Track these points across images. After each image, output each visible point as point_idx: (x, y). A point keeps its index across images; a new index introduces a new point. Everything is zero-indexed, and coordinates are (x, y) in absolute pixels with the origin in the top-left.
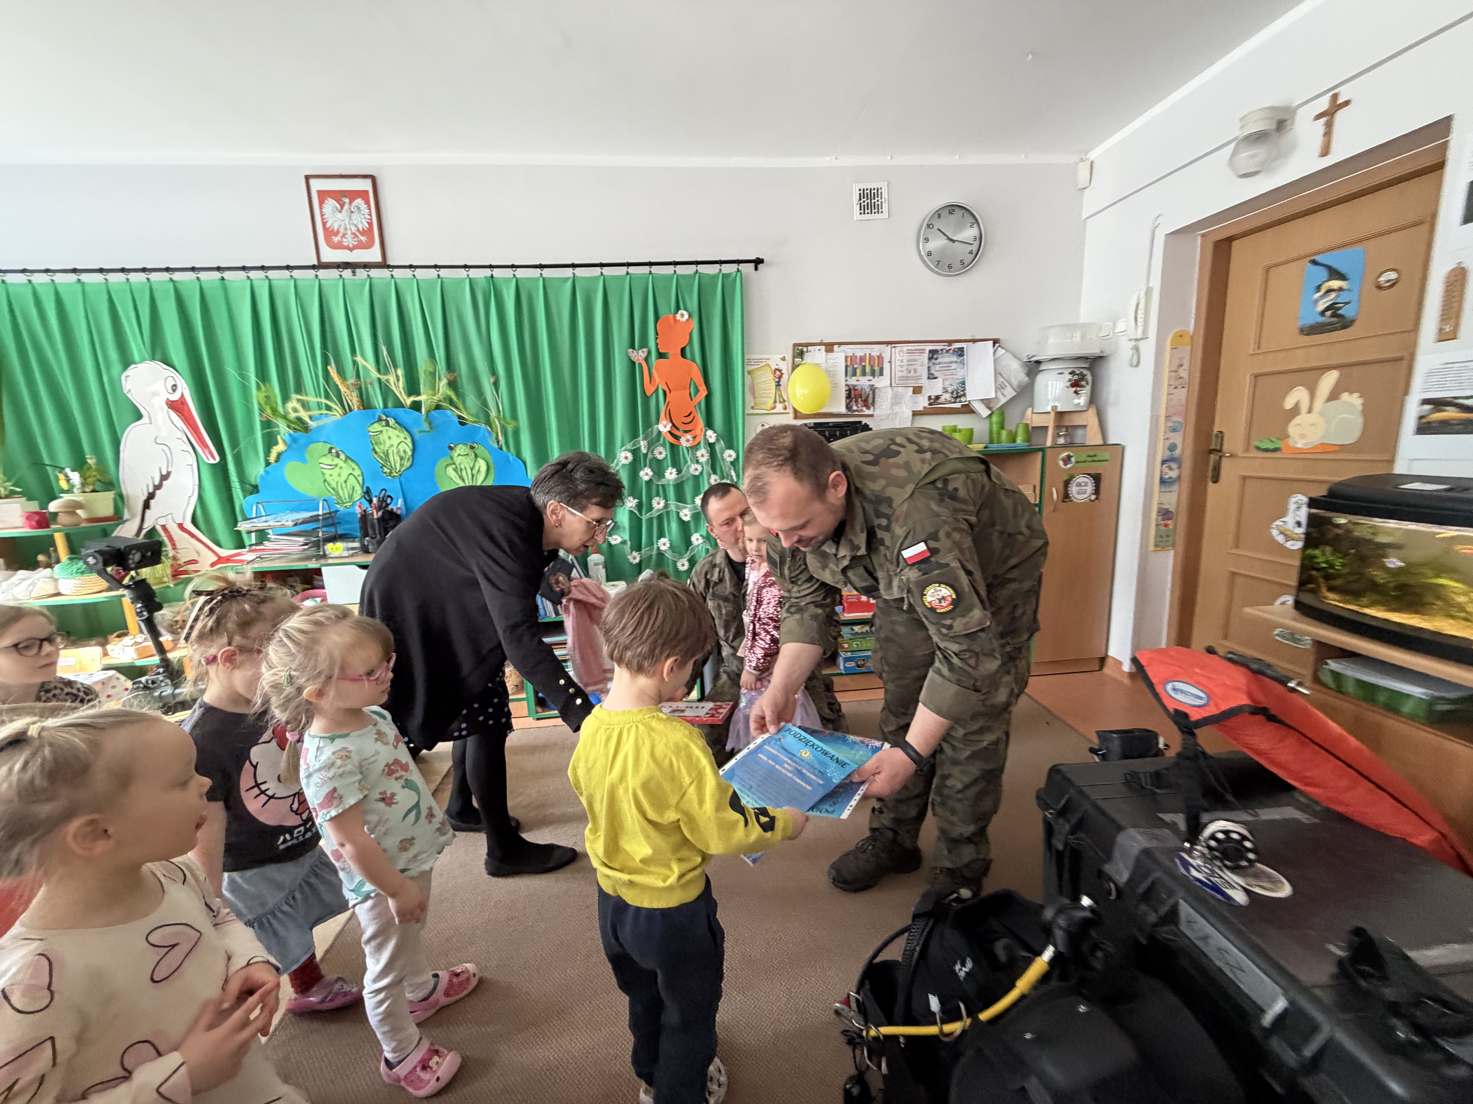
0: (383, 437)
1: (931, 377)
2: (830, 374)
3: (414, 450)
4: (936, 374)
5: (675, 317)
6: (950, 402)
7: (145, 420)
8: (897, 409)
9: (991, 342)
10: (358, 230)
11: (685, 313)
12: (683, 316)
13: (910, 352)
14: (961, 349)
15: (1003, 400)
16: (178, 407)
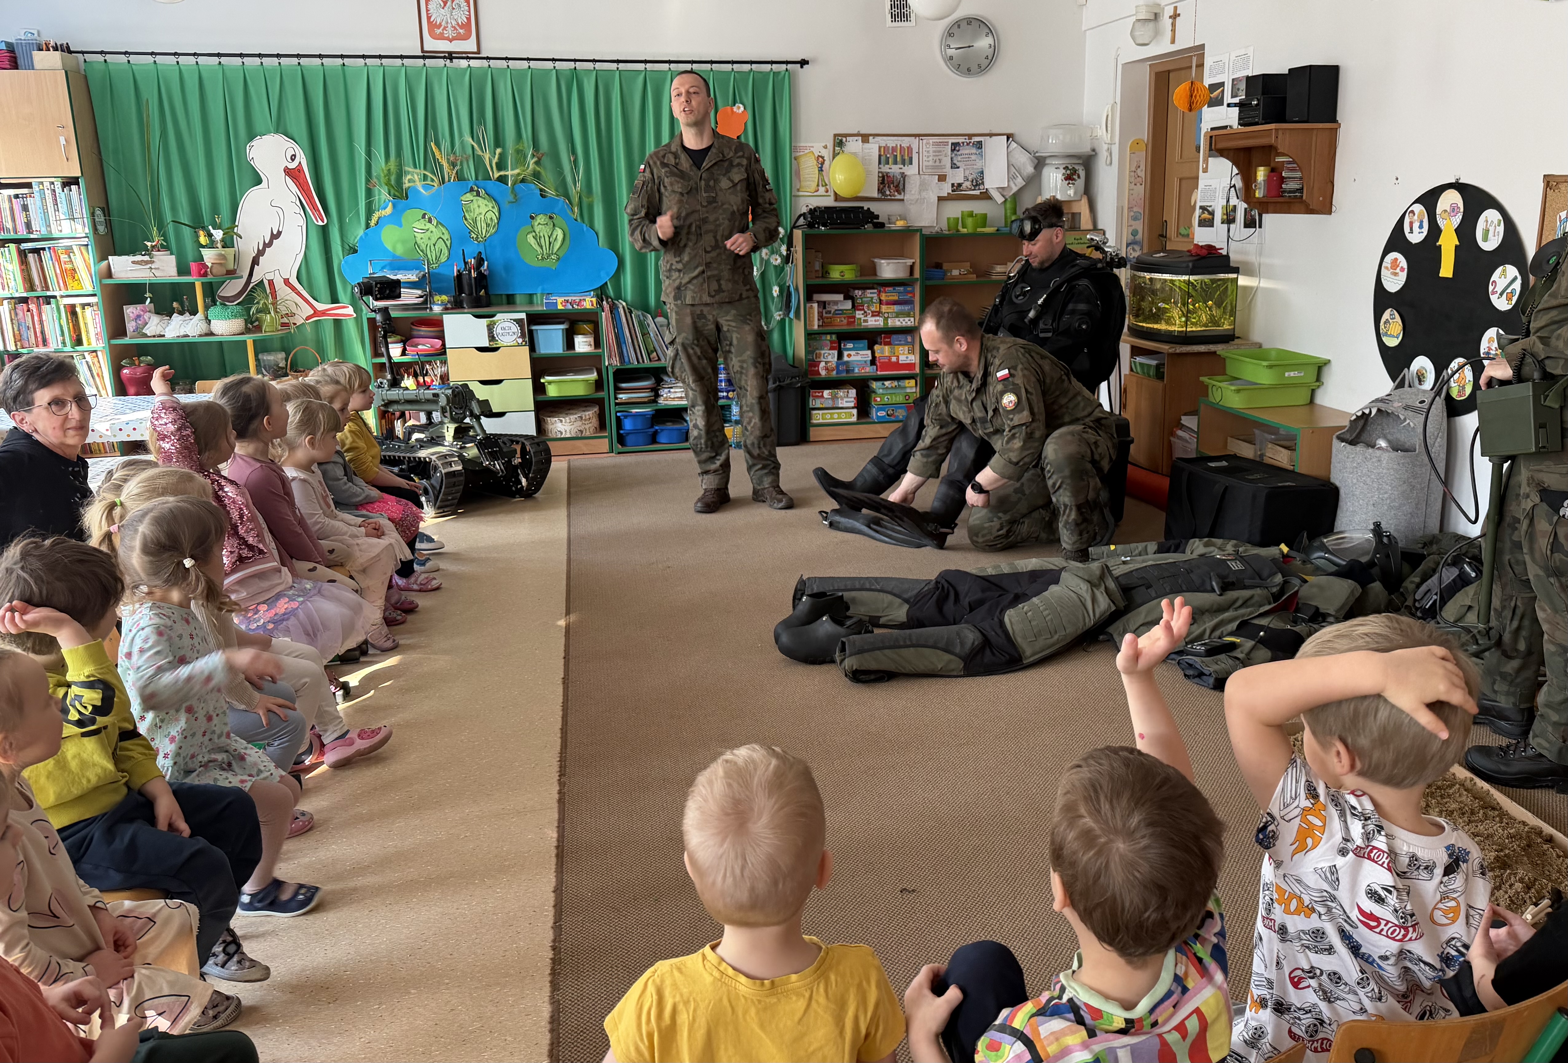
0: (474, 206)
1: (954, 166)
2: (865, 161)
3: (499, 219)
4: (958, 164)
5: (732, 109)
6: (971, 190)
7: (264, 184)
8: (924, 194)
9: (1005, 137)
10: (458, 24)
11: (741, 106)
12: (739, 109)
13: (935, 144)
14: (980, 143)
15: (1015, 189)
16: (293, 174)
